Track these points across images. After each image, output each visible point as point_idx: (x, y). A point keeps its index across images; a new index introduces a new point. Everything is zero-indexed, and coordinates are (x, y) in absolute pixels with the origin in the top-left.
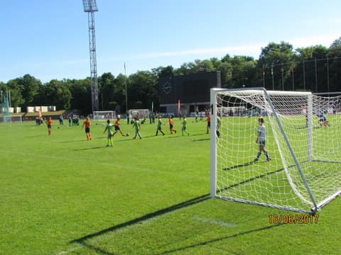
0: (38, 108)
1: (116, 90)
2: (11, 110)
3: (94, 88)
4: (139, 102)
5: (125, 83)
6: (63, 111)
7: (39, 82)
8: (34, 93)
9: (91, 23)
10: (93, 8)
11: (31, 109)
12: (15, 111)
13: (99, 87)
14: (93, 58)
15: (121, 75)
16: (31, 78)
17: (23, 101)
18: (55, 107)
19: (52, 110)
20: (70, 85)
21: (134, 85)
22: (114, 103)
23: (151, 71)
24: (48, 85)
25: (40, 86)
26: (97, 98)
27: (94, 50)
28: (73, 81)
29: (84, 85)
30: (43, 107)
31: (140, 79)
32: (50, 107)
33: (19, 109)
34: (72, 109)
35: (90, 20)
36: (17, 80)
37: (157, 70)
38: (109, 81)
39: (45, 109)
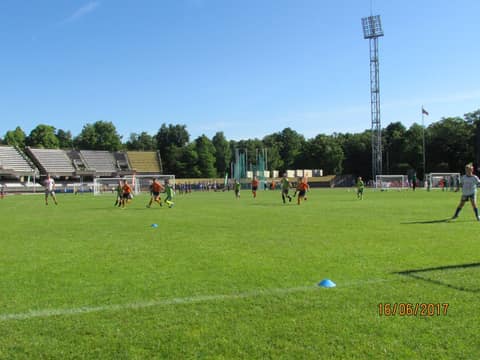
0: (300, 173)
1: (408, 148)
2: (267, 174)
3: (376, 145)
4: (443, 164)
5: (423, 137)
6: (333, 177)
7: (302, 137)
8: (295, 152)
9: (373, 54)
10: (377, 33)
11: (290, 174)
12: (271, 176)
13: (382, 143)
14: (376, 103)
15: (415, 125)
16: (292, 132)
17: (282, 163)
18: (321, 171)
19: (317, 175)
20: (343, 141)
21: (437, 139)
22: (406, 165)
23: (463, 118)
24: (313, 142)
25: (303, 142)
26: (380, 158)
27: (377, 91)
28: (347, 136)
29: (362, 141)
30: (306, 171)
31: (447, 129)
32: (316, 171)
33: (276, 173)
34: (344, 173)
35: (373, 49)
36: (275, 135)
37: (474, 115)
38: (397, 134)
39: (309, 173)
